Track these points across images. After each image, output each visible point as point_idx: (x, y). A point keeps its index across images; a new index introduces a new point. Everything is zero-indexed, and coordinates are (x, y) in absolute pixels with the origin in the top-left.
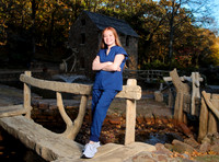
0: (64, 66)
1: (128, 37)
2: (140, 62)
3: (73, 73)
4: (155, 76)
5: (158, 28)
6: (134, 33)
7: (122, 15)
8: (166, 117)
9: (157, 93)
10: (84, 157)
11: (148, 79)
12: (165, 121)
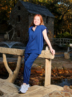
0: (7, 36)
1: (48, 17)
2: (55, 33)
3: (13, 40)
4: (65, 43)
8: (71, 69)
10: (20, 93)
11: (61, 44)
12: (71, 71)
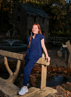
5: (60, 12)
6: (47, 16)
7: (41, 5)
8: (63, 67)
9: (59, 52)
12: (63, 69)
